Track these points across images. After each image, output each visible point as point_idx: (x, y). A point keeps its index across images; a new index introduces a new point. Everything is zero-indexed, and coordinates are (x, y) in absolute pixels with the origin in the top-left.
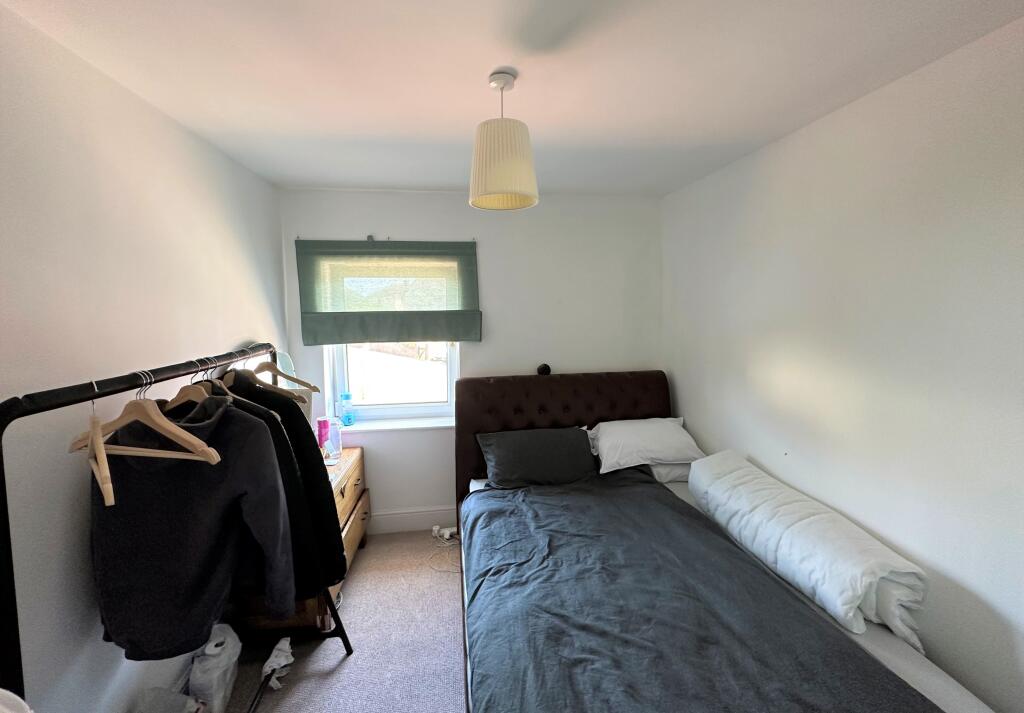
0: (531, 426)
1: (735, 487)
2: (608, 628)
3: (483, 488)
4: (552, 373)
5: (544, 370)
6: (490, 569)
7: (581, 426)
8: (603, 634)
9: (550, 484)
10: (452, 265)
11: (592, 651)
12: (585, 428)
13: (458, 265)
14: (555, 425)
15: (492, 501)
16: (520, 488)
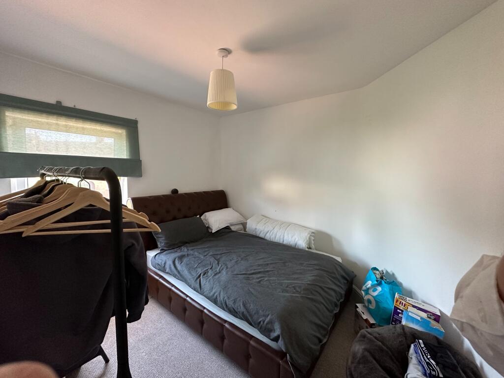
0: (175, 219)
1: (265, 224)
2: (260, 270)
3: (159, 252)
4: (179, 193)
5: (175, 191)
6: (201, 274)
7: (196, 216)
8: (259, 273)
9: (192, 242)
10: (122, 132)
11: (261, 277)
12: (198, 216)
13: (126, 131)
14: (185, 217)
15: (173, 254)
16: (182, 246)
